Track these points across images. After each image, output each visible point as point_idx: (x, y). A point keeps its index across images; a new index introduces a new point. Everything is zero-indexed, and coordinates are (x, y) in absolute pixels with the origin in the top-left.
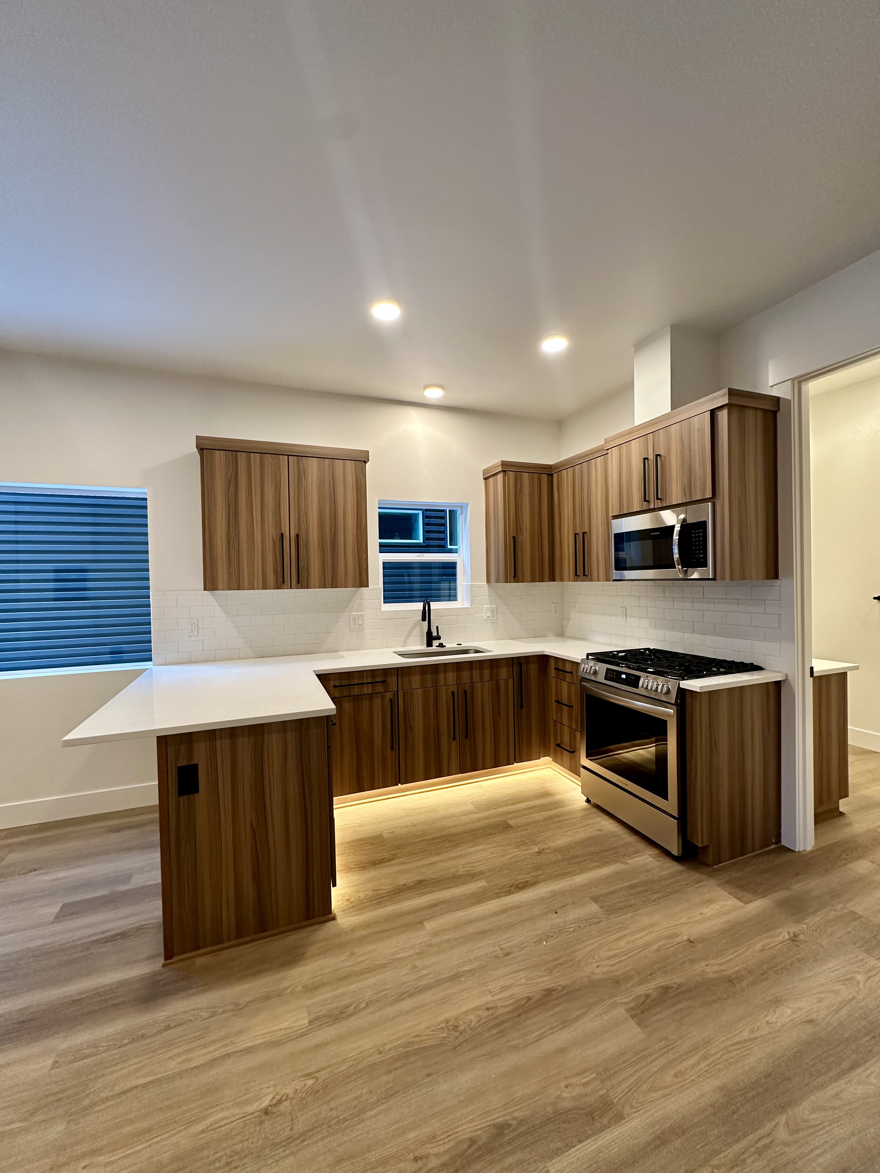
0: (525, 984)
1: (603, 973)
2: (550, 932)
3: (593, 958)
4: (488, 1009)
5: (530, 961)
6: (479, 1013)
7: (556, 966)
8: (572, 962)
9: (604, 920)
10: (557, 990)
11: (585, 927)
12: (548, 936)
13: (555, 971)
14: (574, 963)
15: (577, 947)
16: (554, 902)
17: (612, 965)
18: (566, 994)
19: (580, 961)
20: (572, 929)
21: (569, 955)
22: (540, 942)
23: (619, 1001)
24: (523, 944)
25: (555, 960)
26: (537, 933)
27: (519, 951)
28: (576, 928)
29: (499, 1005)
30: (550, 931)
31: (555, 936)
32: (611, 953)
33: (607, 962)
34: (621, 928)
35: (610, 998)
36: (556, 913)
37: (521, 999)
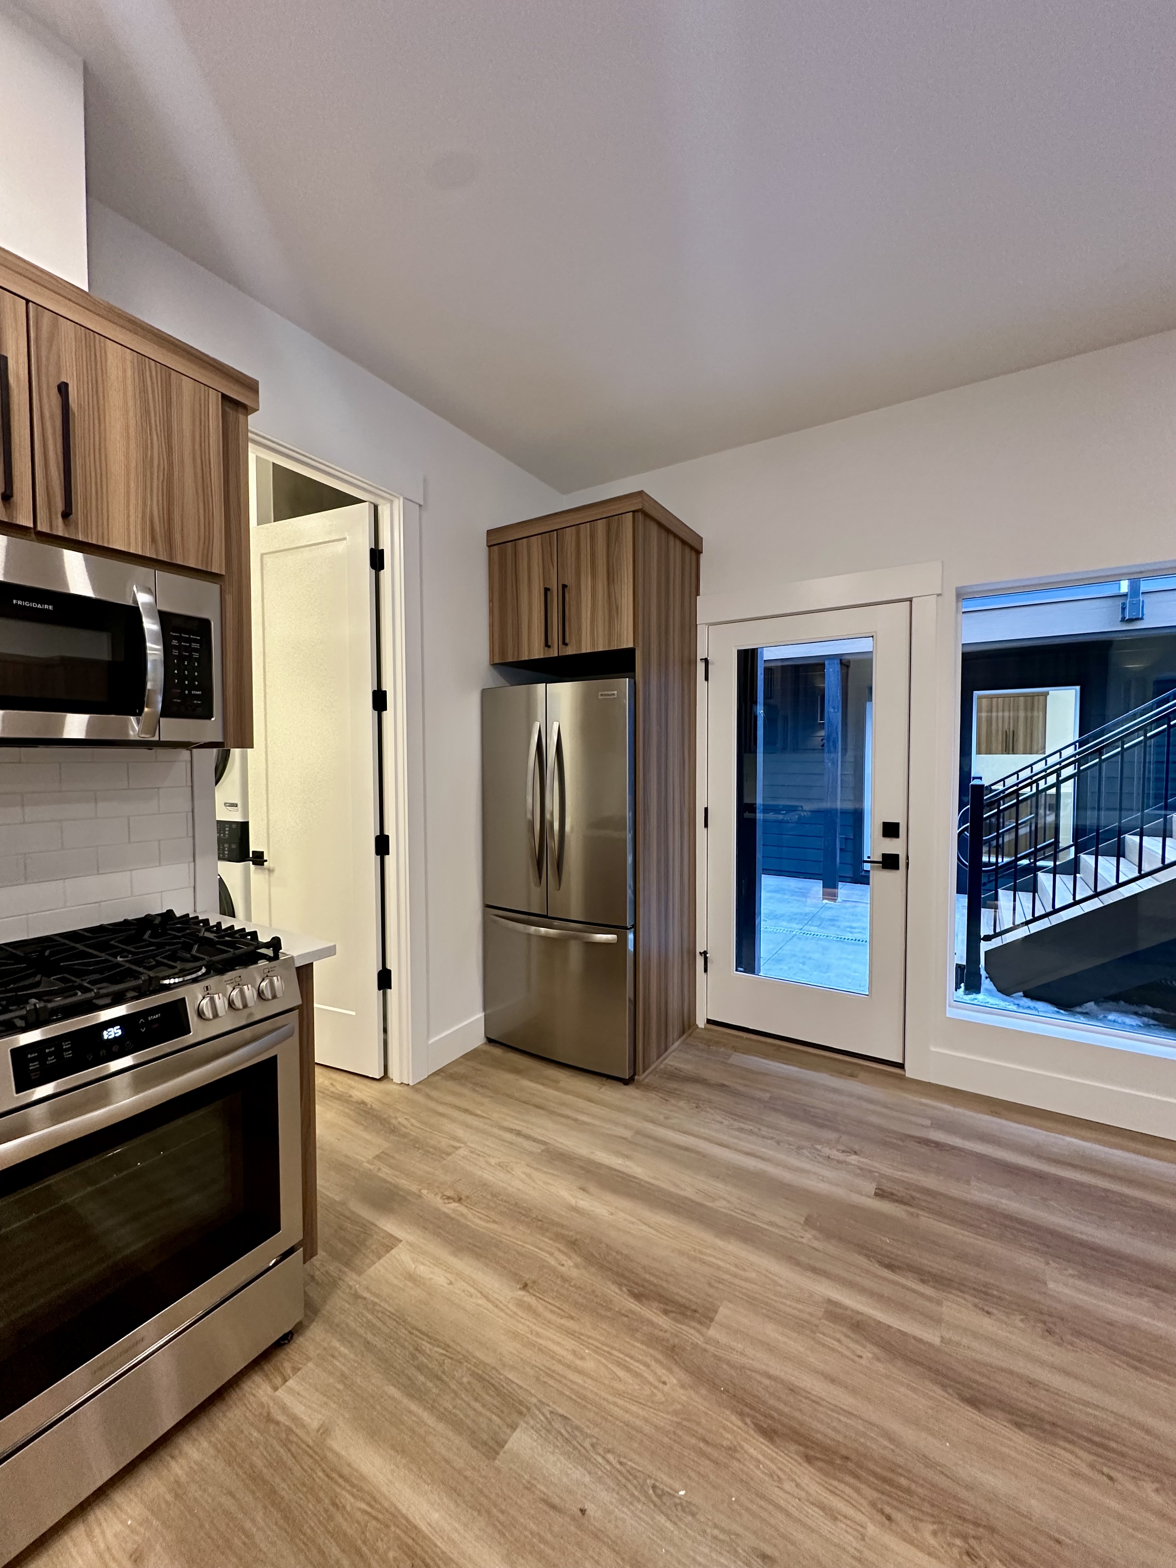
0: (793, 1480)
1: (671, 1371)
2: (648, 1496)
3: (653, 1394)
4: (889, 1518)
5: (742, 1498)
6: (907, 1526)
7: (715, 1446)
8: (685, 1423)
9: (546, 1410)
10: (756, 1425)
11: (587, 1436)
12: (659, 1497)
13: (725, 1443)
14: (685, 1419)
15: (647, 1429)
16: (549, 1537)
17: (647, 1365)
18: (752, 1408)
19: (676, 1413)
20: (610, 1457)
21: (675, 1433)
22: (686, 1507)
23: (702, 1339)
24: (715, 1538)
25: (703, 1454)
26: (668, 1525)
27: (737, 1535)
28: (600, 1451)
29: (865, 1503)
30: (643, 1499)
31: (649, 1482)
32: (621, 1373)
33: (646, 1375)
34: (551, 1377)
35: (705, 1350)
36: (583, 1511)
37: (820, 1470)
